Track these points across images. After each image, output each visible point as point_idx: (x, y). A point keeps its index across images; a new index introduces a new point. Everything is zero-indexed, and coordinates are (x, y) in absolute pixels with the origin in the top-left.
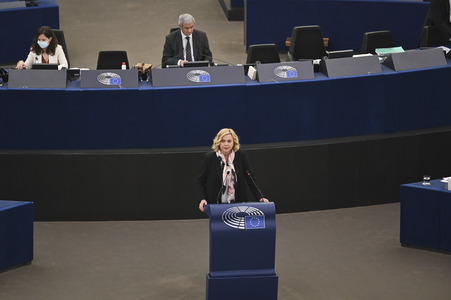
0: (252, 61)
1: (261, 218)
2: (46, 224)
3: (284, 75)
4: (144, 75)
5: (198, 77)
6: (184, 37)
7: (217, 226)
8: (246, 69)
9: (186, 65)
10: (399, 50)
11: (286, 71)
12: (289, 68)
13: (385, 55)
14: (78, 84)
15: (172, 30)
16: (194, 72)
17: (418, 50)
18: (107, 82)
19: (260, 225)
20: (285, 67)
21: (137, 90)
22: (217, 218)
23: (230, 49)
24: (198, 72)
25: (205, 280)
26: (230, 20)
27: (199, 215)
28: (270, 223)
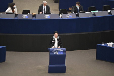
0: (61, 13)
1: (62, 52)
2: (9, 52)
3: (68, 17)
4: (34, 16)
5: (47, 17)
6: (44, 7)
7: (51, 54)
8: (59, 15)
9: (44, 14)
10: (97, 11)
11: (69, 16)
12: (70, 15)
13: (93, 13)
14: (18, 18)
15: (41, 5)
16: (46, 15)
17: (102, 11)
18: (25, 17)
19: (62, 54)
20: (69, 15)
21: (32, 20)
22: (51, 52)
23: (55, 10)
24: (47, 15)
25: (48, 67)
26: (55, 3)
27: (47, 50)
28: (64, 53)
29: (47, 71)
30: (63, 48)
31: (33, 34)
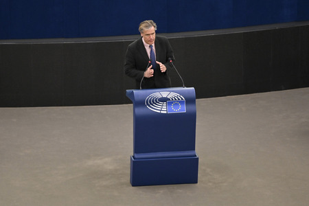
7: (140, 111)
22: (141, 103)
25: (129, 162)
27: (123, 99)
28: (191, 107)
30: (186, 88)
31: (67, 37)
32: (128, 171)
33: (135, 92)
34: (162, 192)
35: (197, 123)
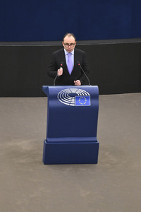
1: (87, 98)
7: (53, 103)
19: (87, 103)
22: (54, 97)
25: (43, 144)
27: (39, 93)
28: (95, 102)
29: (41, 158)
30: (91, 86)
32: (41, 152)
33: (49, 87)
34: (68, 169)
35: (99, 115)
